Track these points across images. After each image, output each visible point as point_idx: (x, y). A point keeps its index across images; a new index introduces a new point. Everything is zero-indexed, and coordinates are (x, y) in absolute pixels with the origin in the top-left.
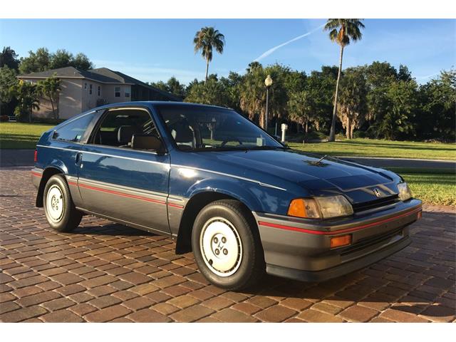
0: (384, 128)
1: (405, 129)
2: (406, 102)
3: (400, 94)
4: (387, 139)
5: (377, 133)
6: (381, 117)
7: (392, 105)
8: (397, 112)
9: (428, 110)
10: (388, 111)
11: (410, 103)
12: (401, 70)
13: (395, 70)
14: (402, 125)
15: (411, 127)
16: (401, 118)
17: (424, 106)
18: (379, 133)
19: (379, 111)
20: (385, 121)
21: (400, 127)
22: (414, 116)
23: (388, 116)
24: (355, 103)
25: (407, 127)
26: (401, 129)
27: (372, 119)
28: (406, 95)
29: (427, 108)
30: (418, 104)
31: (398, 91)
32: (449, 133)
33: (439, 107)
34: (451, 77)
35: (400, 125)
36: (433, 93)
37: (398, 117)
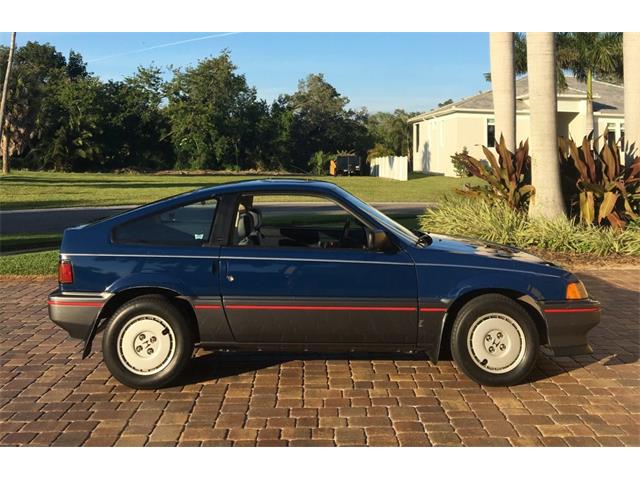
0: (55, 152)
1: (87, 154)
2: (87, 112)
3: (77, 98)
4: (58, 170)
5: (43, 161)
6: (50, 134)
7: (67, 114)
8: (75, 125)
9: (119, 124)
10: (61, 124)
11: (93, 112)
12: (71, 59)
13: (63, 58)
14: (84, 147)
15: (97, 150)
16: (81, 136)
17: (113, 116)
18: (45, 161)
19: (47, 124)
20: (57, 141)
21: (80, 150)
22: (101, 132)
23: (61, 132)
24: (20, 111)
25: (91, 151)
26: (83, 153)
27: (35, 136)
28: (87, 99)
29: (117, 120)
30: (104, 114)
31: (76, 93)
32: (149, 157)
33: (134, 119)
34: (152, 76)
35: (80, 147)
36: (127, 99)
37: (77, 135)
